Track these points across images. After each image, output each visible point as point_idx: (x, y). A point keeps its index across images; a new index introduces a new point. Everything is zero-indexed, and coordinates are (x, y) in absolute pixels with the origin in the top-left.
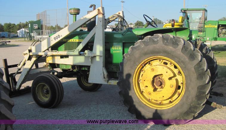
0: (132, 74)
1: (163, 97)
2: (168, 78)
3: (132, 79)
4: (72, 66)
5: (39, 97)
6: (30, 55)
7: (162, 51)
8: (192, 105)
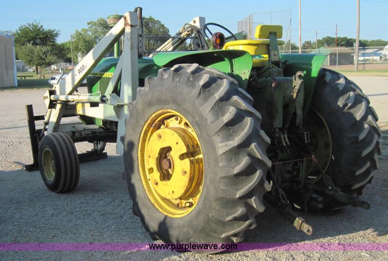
0: (136, 143)
1: (173, 192)
2: (179, 154)
3: (135, 151)
4: (103, 121)
5: (47, 173)
6: (50, 99)
7: (170, 100)
8: (210, 216)
